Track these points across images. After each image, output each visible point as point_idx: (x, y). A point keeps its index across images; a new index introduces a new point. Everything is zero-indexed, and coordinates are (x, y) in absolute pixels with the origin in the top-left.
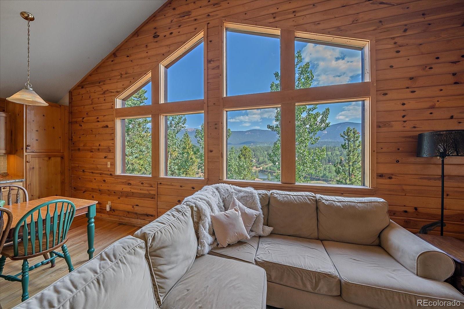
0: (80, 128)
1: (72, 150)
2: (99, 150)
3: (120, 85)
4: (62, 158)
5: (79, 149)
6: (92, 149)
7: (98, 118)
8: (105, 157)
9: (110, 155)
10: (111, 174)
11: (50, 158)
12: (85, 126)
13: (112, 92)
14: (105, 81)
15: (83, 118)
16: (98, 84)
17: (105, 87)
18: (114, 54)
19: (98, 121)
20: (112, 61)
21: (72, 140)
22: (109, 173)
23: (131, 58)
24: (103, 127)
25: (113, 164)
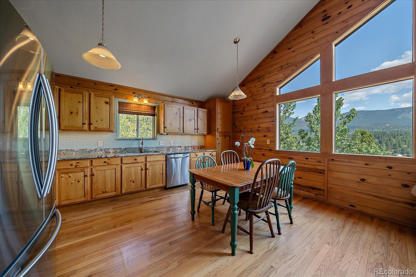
0: (241, 115)
1: (235, 132)
2: (258, 130)
3: (281, 76)
4: (230, 137)
5: (241, 131)
6: (253, 130)
7: (257, 106)
8: (265, 136)
9: (269, 134)
10: (270, 150)
11: (225, 137)
12: (245, 114)
13: (271, 83)
14: (264, 76)
15: (244, 108)
16: (258, 80)
17: (265, 81)
18: (274, 52)
19: (258, 109)
20: (272, 58)
21: (235, 124)
22: (269, 148)
23: (293, 49)
24: (262, 113)
25: (273, 142)
